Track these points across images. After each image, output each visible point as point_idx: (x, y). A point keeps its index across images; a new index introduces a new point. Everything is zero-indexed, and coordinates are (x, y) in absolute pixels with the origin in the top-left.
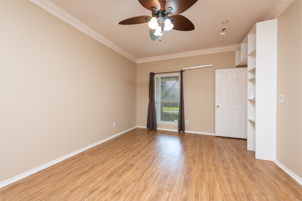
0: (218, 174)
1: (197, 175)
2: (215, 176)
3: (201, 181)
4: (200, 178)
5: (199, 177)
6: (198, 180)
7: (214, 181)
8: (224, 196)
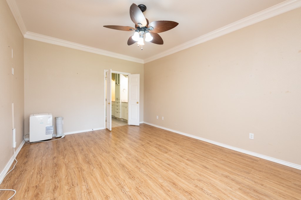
0: (102, 192)
1: (120, 176)
2: (104, 187)
3: (114, 173)
4: (116, 176)
5: (118, 175)
6: (117, 173)
7: (104, 181)
8: (92, 174)
